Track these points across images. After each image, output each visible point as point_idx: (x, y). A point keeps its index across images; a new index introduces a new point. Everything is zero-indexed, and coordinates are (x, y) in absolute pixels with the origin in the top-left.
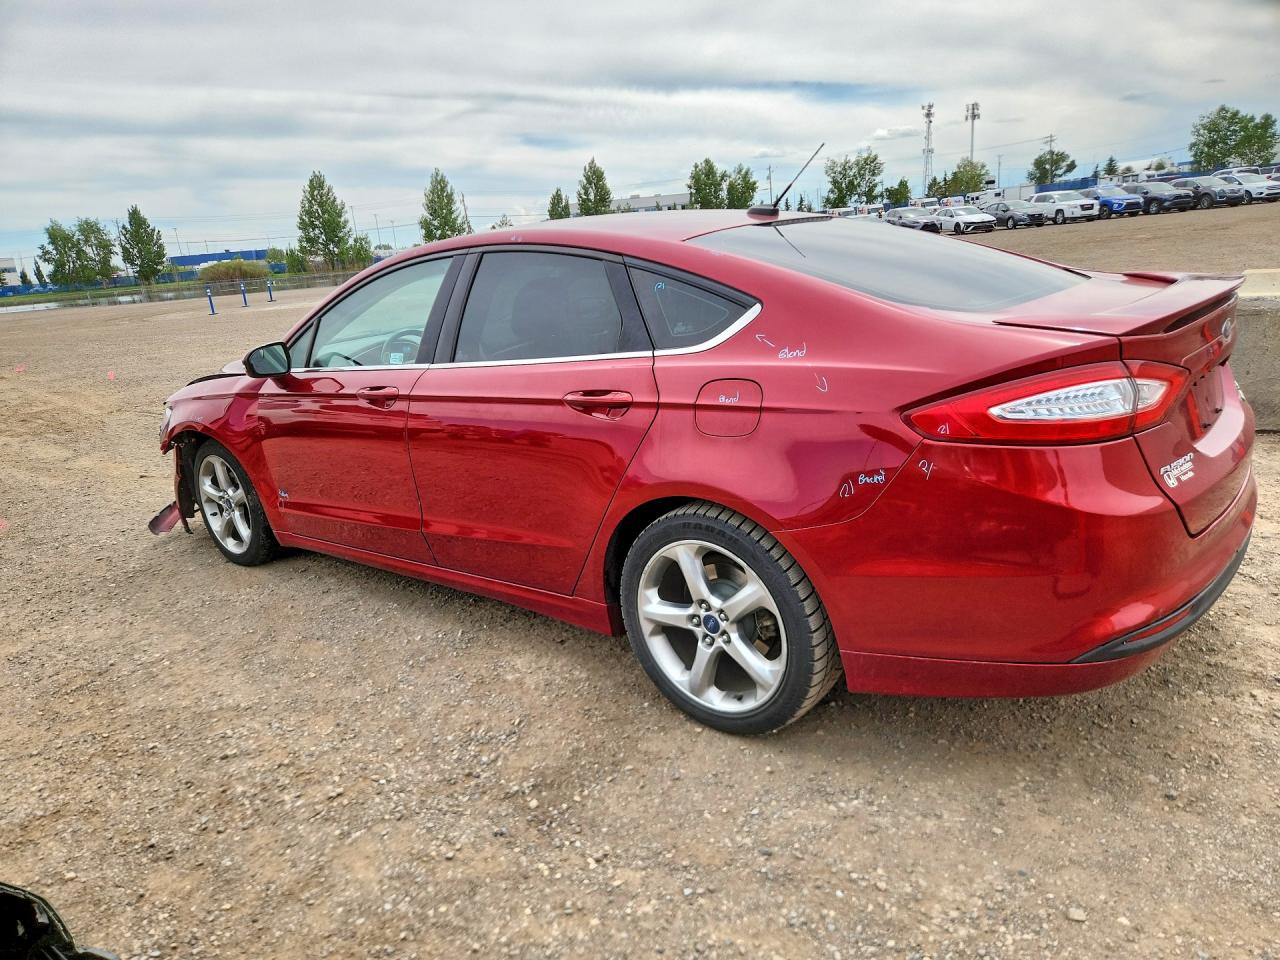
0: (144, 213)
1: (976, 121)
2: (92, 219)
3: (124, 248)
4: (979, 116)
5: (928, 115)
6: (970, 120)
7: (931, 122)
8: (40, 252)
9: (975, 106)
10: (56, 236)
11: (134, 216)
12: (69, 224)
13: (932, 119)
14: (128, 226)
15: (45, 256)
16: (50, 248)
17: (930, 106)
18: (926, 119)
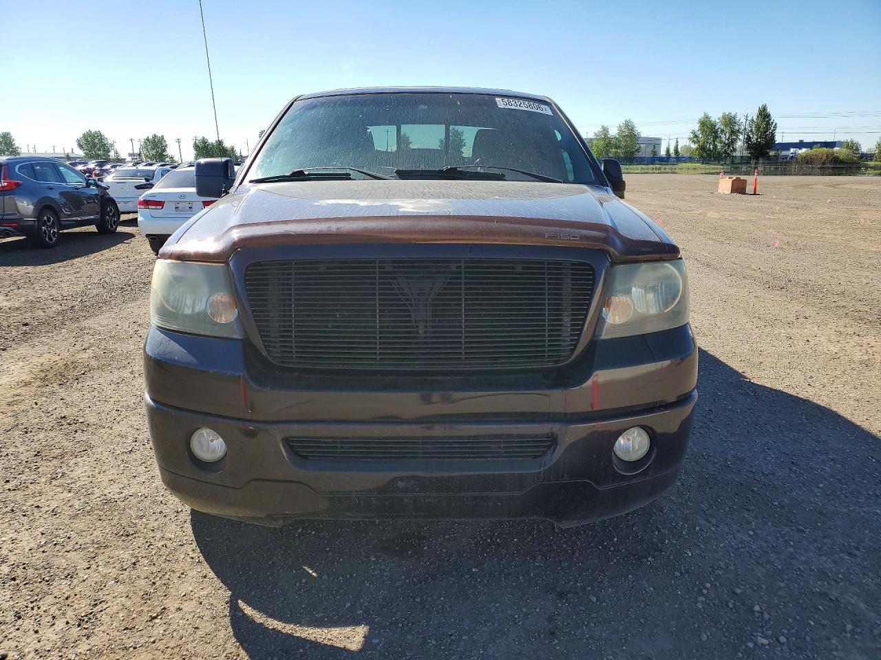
3: (748, 135)
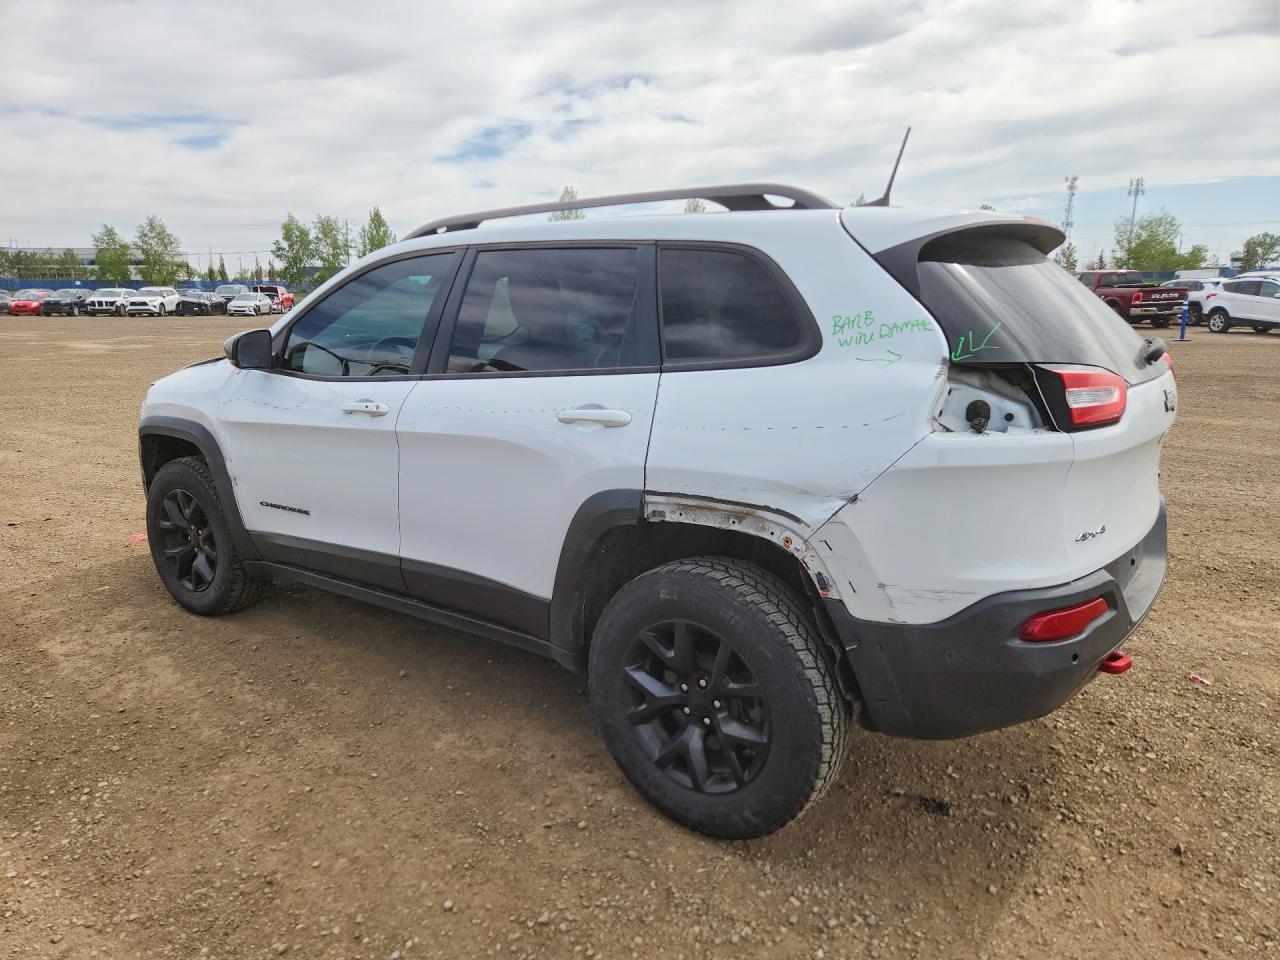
0: (384, 216)
1: (1139, 196)
2: (333, 217)
4: (1143, 192)
5: (1072, 187)
6: (1132, 196)
7: (1073, 195)
8: (274, 248)
9: (1139, 182)
10: (292, 233)
11: (377, 220)
12: (308, 221)
13: (1075, 191)
14: (367, 228)
15: (278, 252)
16: (285, 245)
17: (1075, 179)
18: (1068, 192)
